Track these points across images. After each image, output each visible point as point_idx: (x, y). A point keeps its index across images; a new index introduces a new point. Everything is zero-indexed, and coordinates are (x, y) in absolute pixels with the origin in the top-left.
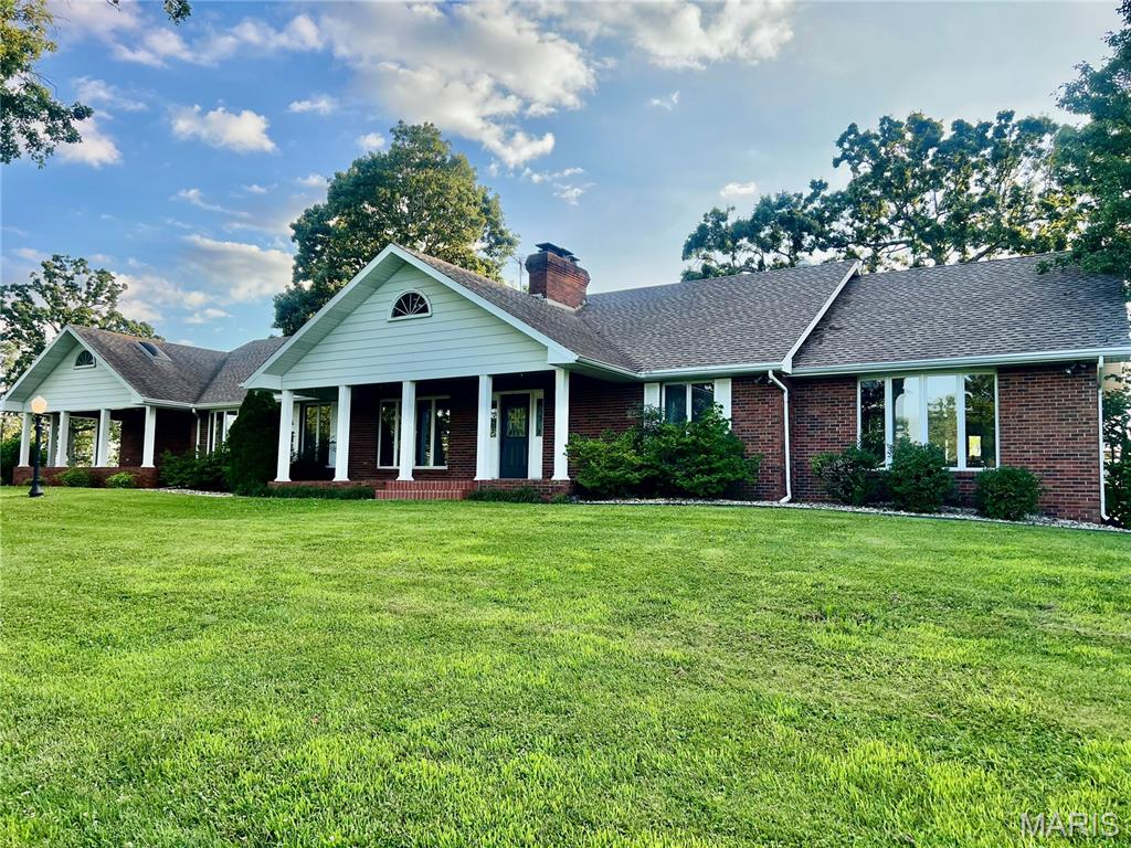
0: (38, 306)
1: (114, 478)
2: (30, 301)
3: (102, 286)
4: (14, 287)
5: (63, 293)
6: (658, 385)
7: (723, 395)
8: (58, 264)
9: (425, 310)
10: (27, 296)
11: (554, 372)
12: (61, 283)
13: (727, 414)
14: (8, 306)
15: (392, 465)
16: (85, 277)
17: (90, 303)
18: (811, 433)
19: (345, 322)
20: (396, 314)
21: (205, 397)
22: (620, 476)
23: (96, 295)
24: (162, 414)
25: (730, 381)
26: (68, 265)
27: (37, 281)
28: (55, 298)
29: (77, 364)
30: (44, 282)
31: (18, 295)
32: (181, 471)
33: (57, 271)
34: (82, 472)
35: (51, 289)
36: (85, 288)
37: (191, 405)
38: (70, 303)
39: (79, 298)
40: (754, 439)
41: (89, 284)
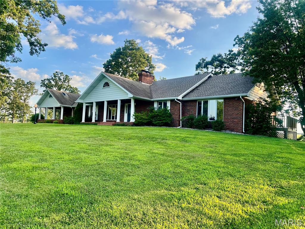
0: (52, 84)
1: (54, 122)
2: (51, 82)
3: (67, 79)
4: (47, 79)
5: (58, 81)
6: (157, 102)
7: (169, 104)
8: (57, 74)
9: (109, 86)
10: (50, 81)
11: (131, 99)
12: (57, 78)
13: (169, 108)
14: (46, 84)
15: (111, 119)
16: (63, 77)
17: (64, 83)
18: (188, 113)
19: (95, 88)
20: (104, 86)
21: (74, 105)
22: (142, 121)
23: (65, 81)
24: (65, 108)
25: (170, 101)
26: (59, 74)
27: (52, 78)
28: (56, 82)
29: (49, 97)
30: (54, 78)
31: (48, 81)
32: (67, 120)
33: (57, 75)
34: (49, 120)
35: (55, 80)
36: (63, 79)
37: (71, 106)
38: (59, 83)
39: (62, 82)
40: (174, 114)
41: (64, 78)
